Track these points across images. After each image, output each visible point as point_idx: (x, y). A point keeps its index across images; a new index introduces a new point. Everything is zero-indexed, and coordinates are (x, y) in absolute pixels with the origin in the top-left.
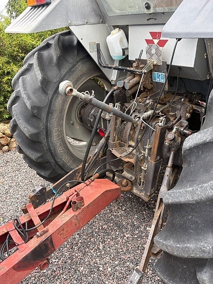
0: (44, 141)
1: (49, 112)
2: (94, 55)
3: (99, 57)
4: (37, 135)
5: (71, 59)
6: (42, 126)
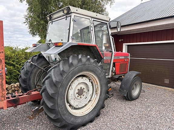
0: (28, 82)
1: (31, 73)
2: (47, 59)
3: (49, 60)
4: (26, 79)
5: (41, 60)
6: (28, 77)
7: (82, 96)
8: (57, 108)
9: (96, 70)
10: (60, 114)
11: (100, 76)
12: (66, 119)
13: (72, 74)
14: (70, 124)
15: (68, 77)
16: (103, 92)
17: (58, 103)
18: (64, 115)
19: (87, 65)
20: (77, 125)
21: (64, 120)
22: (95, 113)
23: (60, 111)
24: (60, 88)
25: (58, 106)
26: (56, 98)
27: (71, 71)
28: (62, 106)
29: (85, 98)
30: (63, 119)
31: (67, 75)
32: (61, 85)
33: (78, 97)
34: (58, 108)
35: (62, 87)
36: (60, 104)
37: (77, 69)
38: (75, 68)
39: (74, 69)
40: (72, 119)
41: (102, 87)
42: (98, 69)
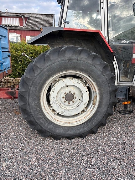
7: (71, 102)
8: (28, 109)
9: (92, 71)
10: (33, 117)
11: (100, 80)
12: (41, 124)
13: (48, 71)
14: (46, 130)
15: (42, 75)
16: (103, 104)
17: (29, 104)
18: (39, 119)
19: (75, 61)
20: (56, 135)
21: (39, 125)
22: (87, 128)
23: (33, 114)
24: (31, 86)
25: (29, 107)
26: (27, 97)
27: (47, 66)
28: (35, 108)
29: (77, 106)
30: (37, 123)
31: (40, 72)
32: (32, 83)
33: (65, 102)
34: (30, 109)
35: (33, 86)
36: (31, 105)
37: (57, 65)
38: (53, 63)
39: (51, 65)
40: (50, 126)
41: (103, 96)
42: (95, 69)
